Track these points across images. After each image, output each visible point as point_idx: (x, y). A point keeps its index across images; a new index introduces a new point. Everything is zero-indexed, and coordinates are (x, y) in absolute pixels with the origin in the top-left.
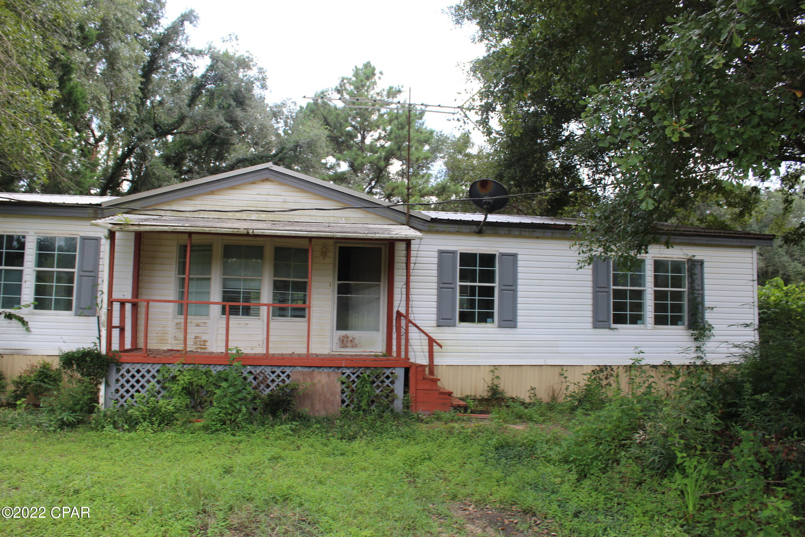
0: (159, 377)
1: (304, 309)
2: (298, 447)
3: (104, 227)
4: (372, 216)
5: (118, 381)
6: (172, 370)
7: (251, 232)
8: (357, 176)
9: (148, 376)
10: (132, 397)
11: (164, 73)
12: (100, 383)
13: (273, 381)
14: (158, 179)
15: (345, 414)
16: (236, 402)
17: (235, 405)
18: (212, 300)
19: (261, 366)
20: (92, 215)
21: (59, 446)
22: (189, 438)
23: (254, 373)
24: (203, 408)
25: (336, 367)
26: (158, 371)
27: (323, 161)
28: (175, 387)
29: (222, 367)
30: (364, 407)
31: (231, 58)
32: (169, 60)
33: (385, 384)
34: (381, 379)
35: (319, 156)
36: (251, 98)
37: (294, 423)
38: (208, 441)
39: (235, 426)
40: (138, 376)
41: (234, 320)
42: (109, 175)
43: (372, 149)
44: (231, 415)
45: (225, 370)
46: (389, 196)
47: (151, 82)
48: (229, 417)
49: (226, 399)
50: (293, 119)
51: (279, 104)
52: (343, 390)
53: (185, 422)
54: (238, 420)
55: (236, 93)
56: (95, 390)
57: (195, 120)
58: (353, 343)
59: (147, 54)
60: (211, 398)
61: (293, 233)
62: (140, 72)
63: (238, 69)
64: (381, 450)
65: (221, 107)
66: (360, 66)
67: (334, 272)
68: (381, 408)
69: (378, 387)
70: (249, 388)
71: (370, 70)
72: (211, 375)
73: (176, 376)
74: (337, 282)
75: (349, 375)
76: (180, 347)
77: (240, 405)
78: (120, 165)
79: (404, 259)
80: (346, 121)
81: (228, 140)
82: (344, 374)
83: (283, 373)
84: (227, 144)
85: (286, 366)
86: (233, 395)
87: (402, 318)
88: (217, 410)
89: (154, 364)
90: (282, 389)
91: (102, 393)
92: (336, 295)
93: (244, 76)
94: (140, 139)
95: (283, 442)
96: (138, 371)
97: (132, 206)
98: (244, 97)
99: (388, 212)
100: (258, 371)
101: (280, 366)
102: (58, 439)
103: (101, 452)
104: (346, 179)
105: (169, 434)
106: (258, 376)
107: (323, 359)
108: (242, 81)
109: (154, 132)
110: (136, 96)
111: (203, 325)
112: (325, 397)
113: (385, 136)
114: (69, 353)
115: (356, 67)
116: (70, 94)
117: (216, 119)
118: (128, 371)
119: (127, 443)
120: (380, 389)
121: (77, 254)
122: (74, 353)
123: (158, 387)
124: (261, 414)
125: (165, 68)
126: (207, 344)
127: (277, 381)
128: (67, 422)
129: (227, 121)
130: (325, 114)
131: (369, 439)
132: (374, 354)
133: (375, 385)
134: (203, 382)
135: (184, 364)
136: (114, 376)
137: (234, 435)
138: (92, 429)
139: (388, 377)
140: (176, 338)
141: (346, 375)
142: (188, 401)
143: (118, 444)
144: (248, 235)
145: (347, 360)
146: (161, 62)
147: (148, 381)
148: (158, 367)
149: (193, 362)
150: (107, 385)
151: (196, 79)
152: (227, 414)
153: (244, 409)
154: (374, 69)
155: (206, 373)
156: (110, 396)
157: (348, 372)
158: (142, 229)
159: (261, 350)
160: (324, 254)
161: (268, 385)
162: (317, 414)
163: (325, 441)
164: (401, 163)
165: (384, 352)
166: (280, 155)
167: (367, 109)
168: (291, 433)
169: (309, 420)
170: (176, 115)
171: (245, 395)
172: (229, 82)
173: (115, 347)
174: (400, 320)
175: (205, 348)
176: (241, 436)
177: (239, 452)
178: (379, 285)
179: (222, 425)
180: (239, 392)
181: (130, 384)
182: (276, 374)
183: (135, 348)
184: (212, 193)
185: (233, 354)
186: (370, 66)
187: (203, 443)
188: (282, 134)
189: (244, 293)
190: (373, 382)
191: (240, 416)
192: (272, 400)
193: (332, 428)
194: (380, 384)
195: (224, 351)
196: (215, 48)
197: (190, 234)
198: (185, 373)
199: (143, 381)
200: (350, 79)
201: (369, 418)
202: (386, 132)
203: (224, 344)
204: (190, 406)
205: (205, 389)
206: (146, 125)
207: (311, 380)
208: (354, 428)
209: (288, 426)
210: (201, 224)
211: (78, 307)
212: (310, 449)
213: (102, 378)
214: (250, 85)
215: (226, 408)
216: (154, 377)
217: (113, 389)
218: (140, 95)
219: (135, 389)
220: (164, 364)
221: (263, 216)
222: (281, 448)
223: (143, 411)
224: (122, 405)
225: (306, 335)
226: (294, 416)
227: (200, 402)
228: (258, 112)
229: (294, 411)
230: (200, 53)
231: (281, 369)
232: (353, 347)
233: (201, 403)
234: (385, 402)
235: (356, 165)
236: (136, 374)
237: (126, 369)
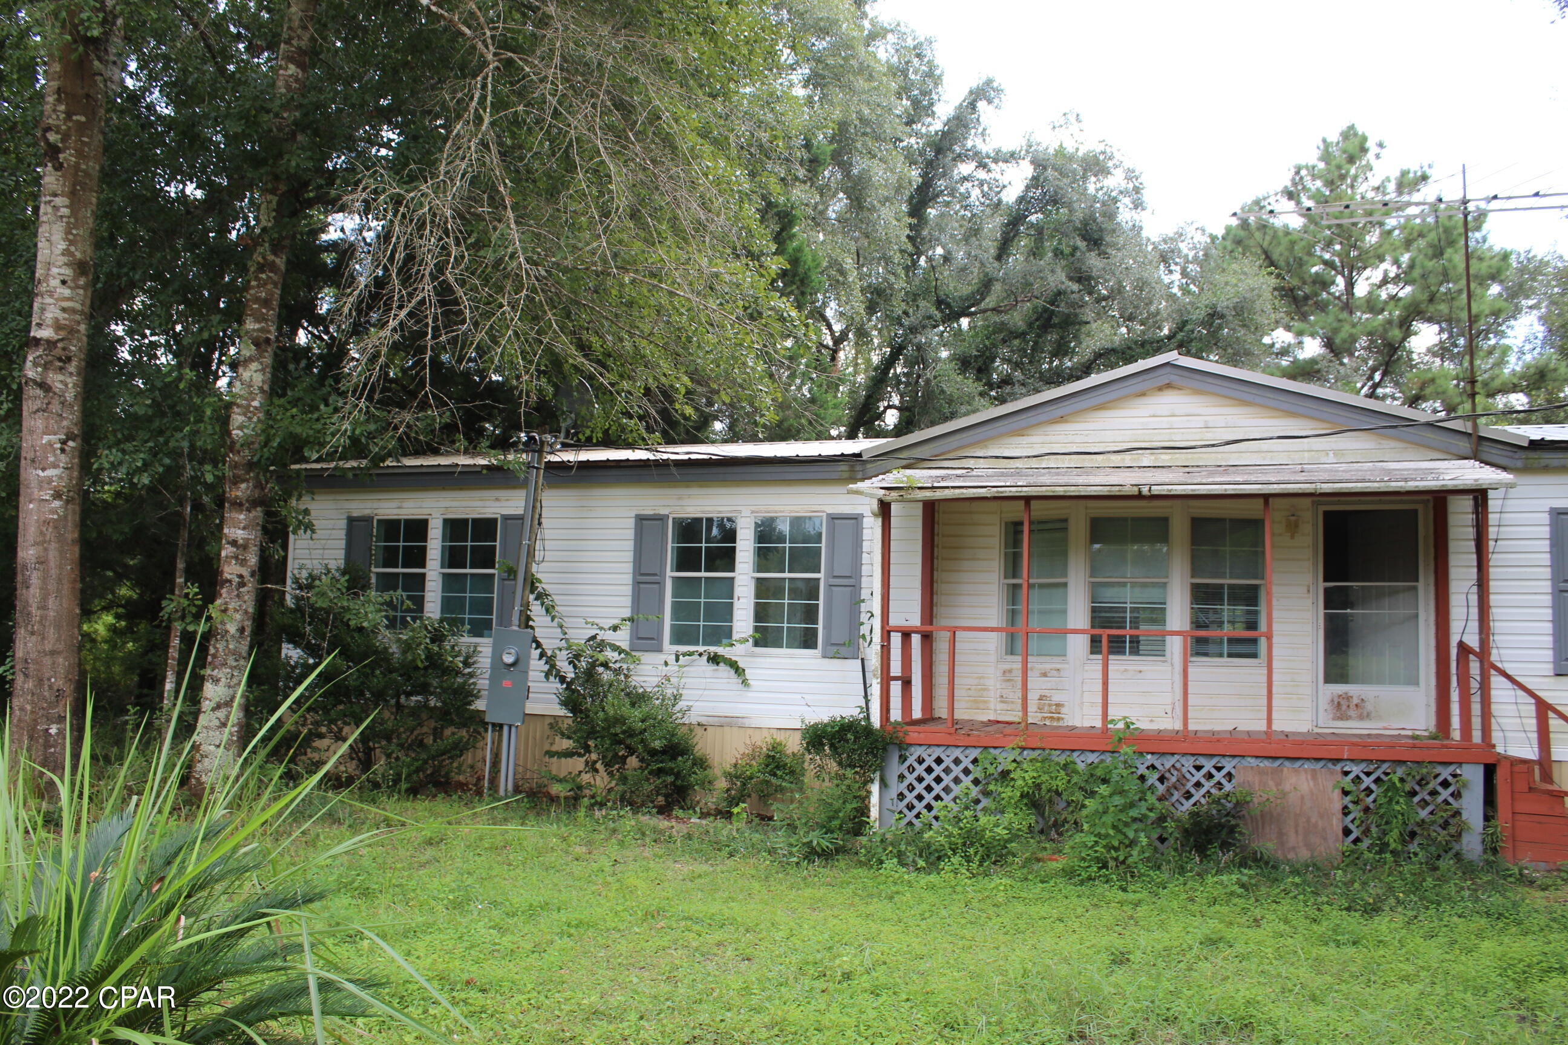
0: (977, 772)
1: (1254, 641)
2: (1255, 920)
3: (871, 496)
4: (1393, 444)
5: (902, 777)
6: (1000, 759)
7: (1145, 490)
8: (1342, 364)
9: (957, 771)
10: (929, 808)
11: (947, 204)
12: (872, 781)
13: (1198, 785)
14: (950, 402)
15: (1352, 859)
16: (1126, 824)
17: (1125, 830)
18: (1071, 625)
19: (1173, 754)
20: (846, 475)
21: (808, 892)
22: (1038, 890)
23: (1160, 767)
24: (1060, 834)
25: (1330, 760)
26: (975, 761)
27: (1266, 340)
28: (1007, 792)
29: (1096, 754)
30: (1393, 846)
31: (1071, 158)
32: (956, 177)
33: (1440, 799)
34: (1430, 786)
35: (1260, 330)
36: (1114, 231)
37: (1246, 871)
38: (1075, 900)
39: (1127, 873)
40: (938, 770)
41: (1119, 664)
42: (862, 400)
43: (1372, 305)
44: (1116, 849)
45: (1102, 761)
46: (1413, 401)
47: (926, 223)
48: (1114, 854)
49: (1108, 819)
50: (1200, 264)
51: (1171, 235)
52: (1346, 807)
53: (1028, 860)
54: (1130, 860)
55: (1085, 223)
56: (864, 793)
57: (1011, 285)
58: (1361, 710)
59: (915, 175)
60: (1076, 816)
61: (1230, 489)
62: (904, 208)
63: (1085, 178)
64: (1441, 940)
65: (1058, 253)
66: (1334, 137)
67: (1316, 565)
68: (1433, 849)
69: (1424, 803)
70: (1151, 799)
71: (1356, 141)
72: (1076, 772)
73: (1008, 772)
74: (1322, 585)
75: (1358, 777)
76: (1015, 716)
77: (1136, 831)
78: (880, 379)
79: (1471, 532)
80: (1310, 254)
81: (1076, 315)
82: (1346, 773)
83: (1219, 769)
84: (1073, 323)
85: (1224, 756)
86: (1121, 811)
87: (1471, 657)
88: (1090, 840)
89: (967, 747)
90: (1217, 802)
91: (875, 799)
92: (1321, 611)
93: (1097, 190)
94: (913, 330)
95: (1225, 909)
96: (939, 761)
97: (917, 453)
98: (1101, 230)
99: (1430, 435)
100: (1168, 765)
101: (1212, 756)
102: (805, 879)
103: (876, 906)
104: (1318, 371)
105: (999, 881)
106: (1167, 775)
107: (1302, 743)
108: (1095, 199)
109: (938, 315)
110: (902, 251)
111: (1055, 673)
112: (1308, 820)
113: (1397, 276)
114: (816, 724)
115: (1324, 141)
116: (795, 261)
117: (1051, 279)
118: (920, 761)
119: (925, 894)
120: (1430, 808)
121: (823, 545)
122: (826, 725)
123: (975, 792)
124: (1176, 850)
125: (949, 195)
126: (1063, 710)
127: (1207, 785)
128: (818, 849)
129: (1071, 279)
130: (1265, 245)
131: (1411, 913)
132: (1410, 733)
133: (1416, 799)
134: (1060, 784)
135: (1023, 749)
136: (895, 768)
137: (1124, 890)
138: (861, 864)
139: (1445, 784)
140: (1003, 699)
141: (1351, 776)
142: (1032, 819)
143: (908, 895)
144: (1140, 496)
145: (1354, 744)
146: (941, 183)
147: (957, 781)
148: (974, 753)
149: (1039, 745)
150: (884, 784)
151: (1009, 207)
152: (1110, 848)
153: (1144, 840)
154: (1365, 139)
155: (1065, 767)
156: (888, 805)
157: (1356, 770)
158: (939, 495)
159: (1170, 723)
160: (1293, 527)
161: (1188, 792)
162: (1291, 856)
163: (1312, 912)
164: (1436, 328)
165: (1432, 728)
166: (1180, 335)
167: (1355, 224)
168: (1240, 891)
169: (1274, 867)
170: (975, 276)
171: (1144, 811)
172: (1069, 205)
173: (896, 715)
174: (1467, 661)
175: (1059, 719)
176: (1137, 892)
177: (1136, 924)
178: (1415, 588)
179: (1100, 868)
180: (1132, 805)
181: (924, 784)
182: (1204, 771)
183: (929, 718)
184: (1062, 419)
185: (1119, 730)
186: (1356, 135)
187: (1066, 902)
188: (1179, 294)
189: (1133, 610)
190: (1413, 793)
191: (1135, 853)
192: (1197, 824)
193: (1325, 886)
194: (1428, 798)
195: (1098, 724)
196: (1038, 144)
197: (1028, 500)
198: (1025, 766)
199: (947, 780)
200: (1313, 167)
201: (1406, 868)
202: (1399, 267)
203: (1099, 711)
204: (1037, 829)
205: (1064, 797)
206: (922, 304)
207: (1278, 784)
208: (1375, 889)
209: (1234, 877)
210: (1046, 479)
211: (828, 643)
212: (1282, 927)
213: (874, 772)
214: (1110, 204)
215: (1107, 836)
216: (966, 771)
217: (893, 793)
218: (910, 248)
219: (933, 794)
220: (986, 748)
221: (1165, 458)
222: (1221, 921)
223: (950, 835)
224: (910, 823)
225: (1265, 692)
226: (1244, 858)
227: (1056, 821)
228: (1130, 256)
229: (1243, 848)
230: (1012, 157)
231: (1214, 761)
232: (1361, 718)
233: (1055, 824)
234: (1442, 836)
235: (1338, 341)
236: (934, 765)
237: (915, 756)
